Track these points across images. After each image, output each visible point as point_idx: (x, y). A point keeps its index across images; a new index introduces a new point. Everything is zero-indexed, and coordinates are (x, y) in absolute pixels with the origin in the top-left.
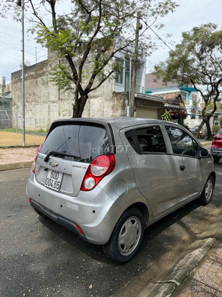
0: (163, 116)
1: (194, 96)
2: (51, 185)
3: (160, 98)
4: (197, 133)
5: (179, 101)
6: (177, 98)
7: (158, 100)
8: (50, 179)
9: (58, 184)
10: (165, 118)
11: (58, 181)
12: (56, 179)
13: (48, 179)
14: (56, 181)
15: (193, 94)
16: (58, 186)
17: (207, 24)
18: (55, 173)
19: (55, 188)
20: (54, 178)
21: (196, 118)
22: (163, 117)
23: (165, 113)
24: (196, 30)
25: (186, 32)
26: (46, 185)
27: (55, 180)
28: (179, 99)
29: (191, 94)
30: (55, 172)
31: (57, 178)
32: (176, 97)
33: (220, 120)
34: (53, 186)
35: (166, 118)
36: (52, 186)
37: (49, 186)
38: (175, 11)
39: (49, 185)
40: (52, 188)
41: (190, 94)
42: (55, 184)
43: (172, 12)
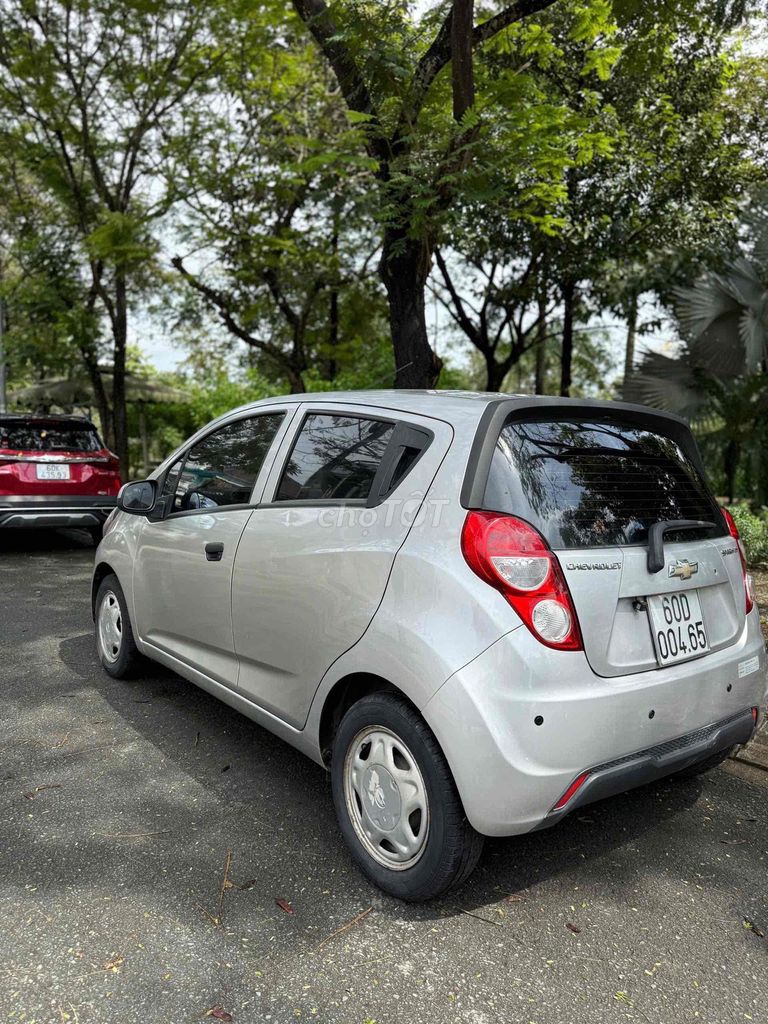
2: (681, 649)
8: (670, 631)
9: (700, 632)
11: (692, 621)
12: (686, 619)
13: (661, 637)
14: (691, 626)
16: (701, 635)
18: (675, 601)
19: (695, 649)
20: (679, 620)
26: (665, 657)
27: (684, 625)
30: (674, 597)
31: (687, 616)
34: (689, 647)
36: (684, 648)
37: (675, 654)
39: (674, 651)
40: (688, 655)
42: (691, 635)
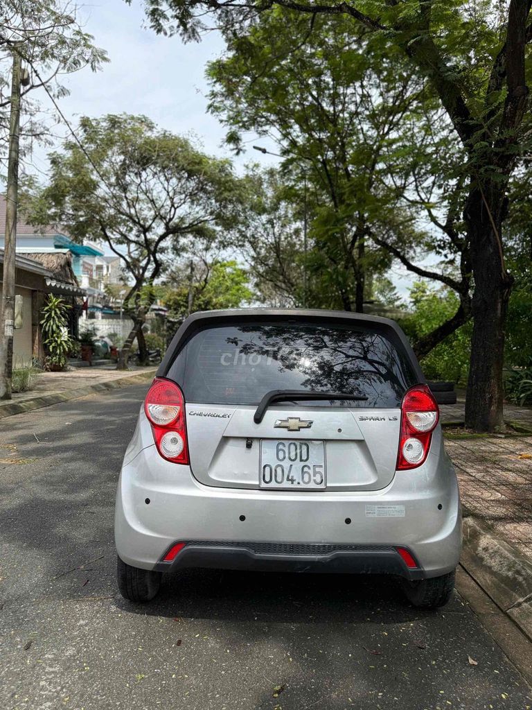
0: (46, 308)
1: (86, 266)
2: (288, 479)
3: (37, 263)
4: (125, 350)
5: (67, 276)
6: (63, 267)
7: (35, 269)
8: (279, 465)
9: (315, 473)
10: (53, 315)
11: (310, 464)
13: (267, 468)
14: (306, 466)
15: (84, 262)
16: (318, 475)
17: (136, 115)
18: (292, 446)
20: (293, 460)
21: (98, 318)
22: (47, 311)
23: (51, 302)
24: (114, 122)
25: (91, 119)
26: (267, 482)
27: (298, 465)
28: (67, 269)
29: (81, 262)
30: (293, 444)
31: (304, 457)
32: (61, 266)
33: (150, 321)
35: (56, 313)
36: (292, 480)
37: (280, 483)
38: (99, 69)
39: (280, 480)
41: (79, 261)
42: (304, 473)
43: (93, 68)
